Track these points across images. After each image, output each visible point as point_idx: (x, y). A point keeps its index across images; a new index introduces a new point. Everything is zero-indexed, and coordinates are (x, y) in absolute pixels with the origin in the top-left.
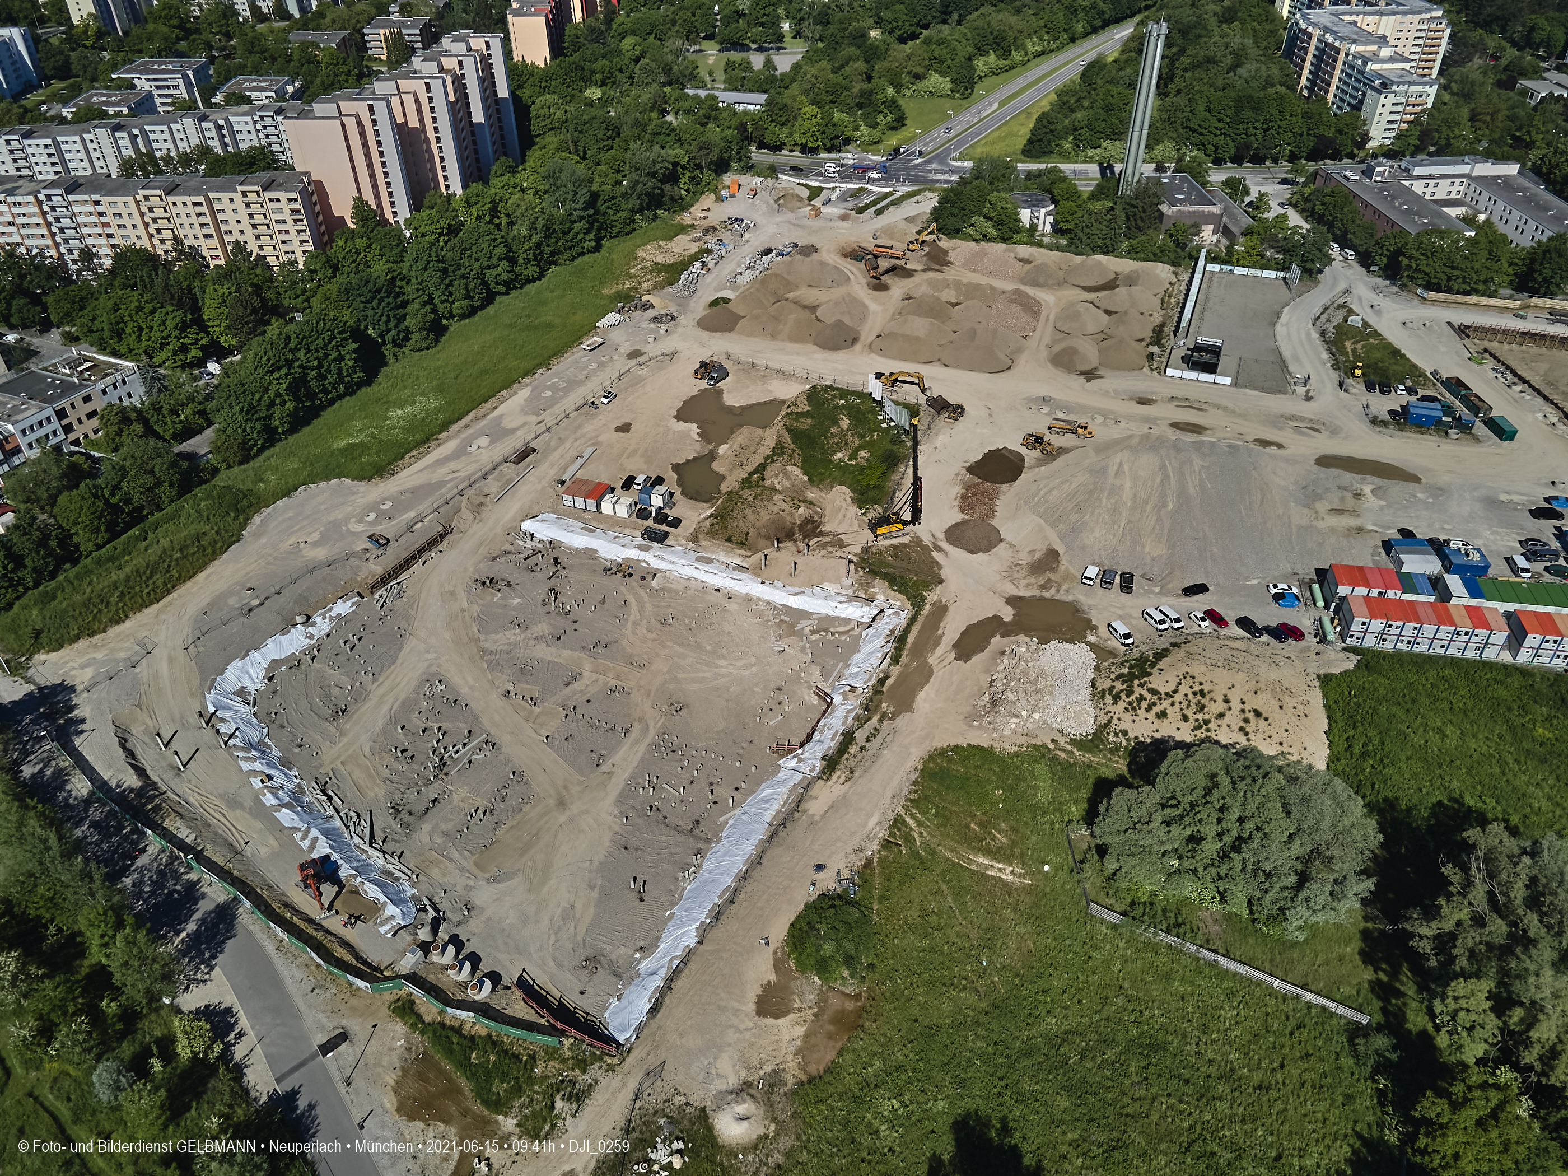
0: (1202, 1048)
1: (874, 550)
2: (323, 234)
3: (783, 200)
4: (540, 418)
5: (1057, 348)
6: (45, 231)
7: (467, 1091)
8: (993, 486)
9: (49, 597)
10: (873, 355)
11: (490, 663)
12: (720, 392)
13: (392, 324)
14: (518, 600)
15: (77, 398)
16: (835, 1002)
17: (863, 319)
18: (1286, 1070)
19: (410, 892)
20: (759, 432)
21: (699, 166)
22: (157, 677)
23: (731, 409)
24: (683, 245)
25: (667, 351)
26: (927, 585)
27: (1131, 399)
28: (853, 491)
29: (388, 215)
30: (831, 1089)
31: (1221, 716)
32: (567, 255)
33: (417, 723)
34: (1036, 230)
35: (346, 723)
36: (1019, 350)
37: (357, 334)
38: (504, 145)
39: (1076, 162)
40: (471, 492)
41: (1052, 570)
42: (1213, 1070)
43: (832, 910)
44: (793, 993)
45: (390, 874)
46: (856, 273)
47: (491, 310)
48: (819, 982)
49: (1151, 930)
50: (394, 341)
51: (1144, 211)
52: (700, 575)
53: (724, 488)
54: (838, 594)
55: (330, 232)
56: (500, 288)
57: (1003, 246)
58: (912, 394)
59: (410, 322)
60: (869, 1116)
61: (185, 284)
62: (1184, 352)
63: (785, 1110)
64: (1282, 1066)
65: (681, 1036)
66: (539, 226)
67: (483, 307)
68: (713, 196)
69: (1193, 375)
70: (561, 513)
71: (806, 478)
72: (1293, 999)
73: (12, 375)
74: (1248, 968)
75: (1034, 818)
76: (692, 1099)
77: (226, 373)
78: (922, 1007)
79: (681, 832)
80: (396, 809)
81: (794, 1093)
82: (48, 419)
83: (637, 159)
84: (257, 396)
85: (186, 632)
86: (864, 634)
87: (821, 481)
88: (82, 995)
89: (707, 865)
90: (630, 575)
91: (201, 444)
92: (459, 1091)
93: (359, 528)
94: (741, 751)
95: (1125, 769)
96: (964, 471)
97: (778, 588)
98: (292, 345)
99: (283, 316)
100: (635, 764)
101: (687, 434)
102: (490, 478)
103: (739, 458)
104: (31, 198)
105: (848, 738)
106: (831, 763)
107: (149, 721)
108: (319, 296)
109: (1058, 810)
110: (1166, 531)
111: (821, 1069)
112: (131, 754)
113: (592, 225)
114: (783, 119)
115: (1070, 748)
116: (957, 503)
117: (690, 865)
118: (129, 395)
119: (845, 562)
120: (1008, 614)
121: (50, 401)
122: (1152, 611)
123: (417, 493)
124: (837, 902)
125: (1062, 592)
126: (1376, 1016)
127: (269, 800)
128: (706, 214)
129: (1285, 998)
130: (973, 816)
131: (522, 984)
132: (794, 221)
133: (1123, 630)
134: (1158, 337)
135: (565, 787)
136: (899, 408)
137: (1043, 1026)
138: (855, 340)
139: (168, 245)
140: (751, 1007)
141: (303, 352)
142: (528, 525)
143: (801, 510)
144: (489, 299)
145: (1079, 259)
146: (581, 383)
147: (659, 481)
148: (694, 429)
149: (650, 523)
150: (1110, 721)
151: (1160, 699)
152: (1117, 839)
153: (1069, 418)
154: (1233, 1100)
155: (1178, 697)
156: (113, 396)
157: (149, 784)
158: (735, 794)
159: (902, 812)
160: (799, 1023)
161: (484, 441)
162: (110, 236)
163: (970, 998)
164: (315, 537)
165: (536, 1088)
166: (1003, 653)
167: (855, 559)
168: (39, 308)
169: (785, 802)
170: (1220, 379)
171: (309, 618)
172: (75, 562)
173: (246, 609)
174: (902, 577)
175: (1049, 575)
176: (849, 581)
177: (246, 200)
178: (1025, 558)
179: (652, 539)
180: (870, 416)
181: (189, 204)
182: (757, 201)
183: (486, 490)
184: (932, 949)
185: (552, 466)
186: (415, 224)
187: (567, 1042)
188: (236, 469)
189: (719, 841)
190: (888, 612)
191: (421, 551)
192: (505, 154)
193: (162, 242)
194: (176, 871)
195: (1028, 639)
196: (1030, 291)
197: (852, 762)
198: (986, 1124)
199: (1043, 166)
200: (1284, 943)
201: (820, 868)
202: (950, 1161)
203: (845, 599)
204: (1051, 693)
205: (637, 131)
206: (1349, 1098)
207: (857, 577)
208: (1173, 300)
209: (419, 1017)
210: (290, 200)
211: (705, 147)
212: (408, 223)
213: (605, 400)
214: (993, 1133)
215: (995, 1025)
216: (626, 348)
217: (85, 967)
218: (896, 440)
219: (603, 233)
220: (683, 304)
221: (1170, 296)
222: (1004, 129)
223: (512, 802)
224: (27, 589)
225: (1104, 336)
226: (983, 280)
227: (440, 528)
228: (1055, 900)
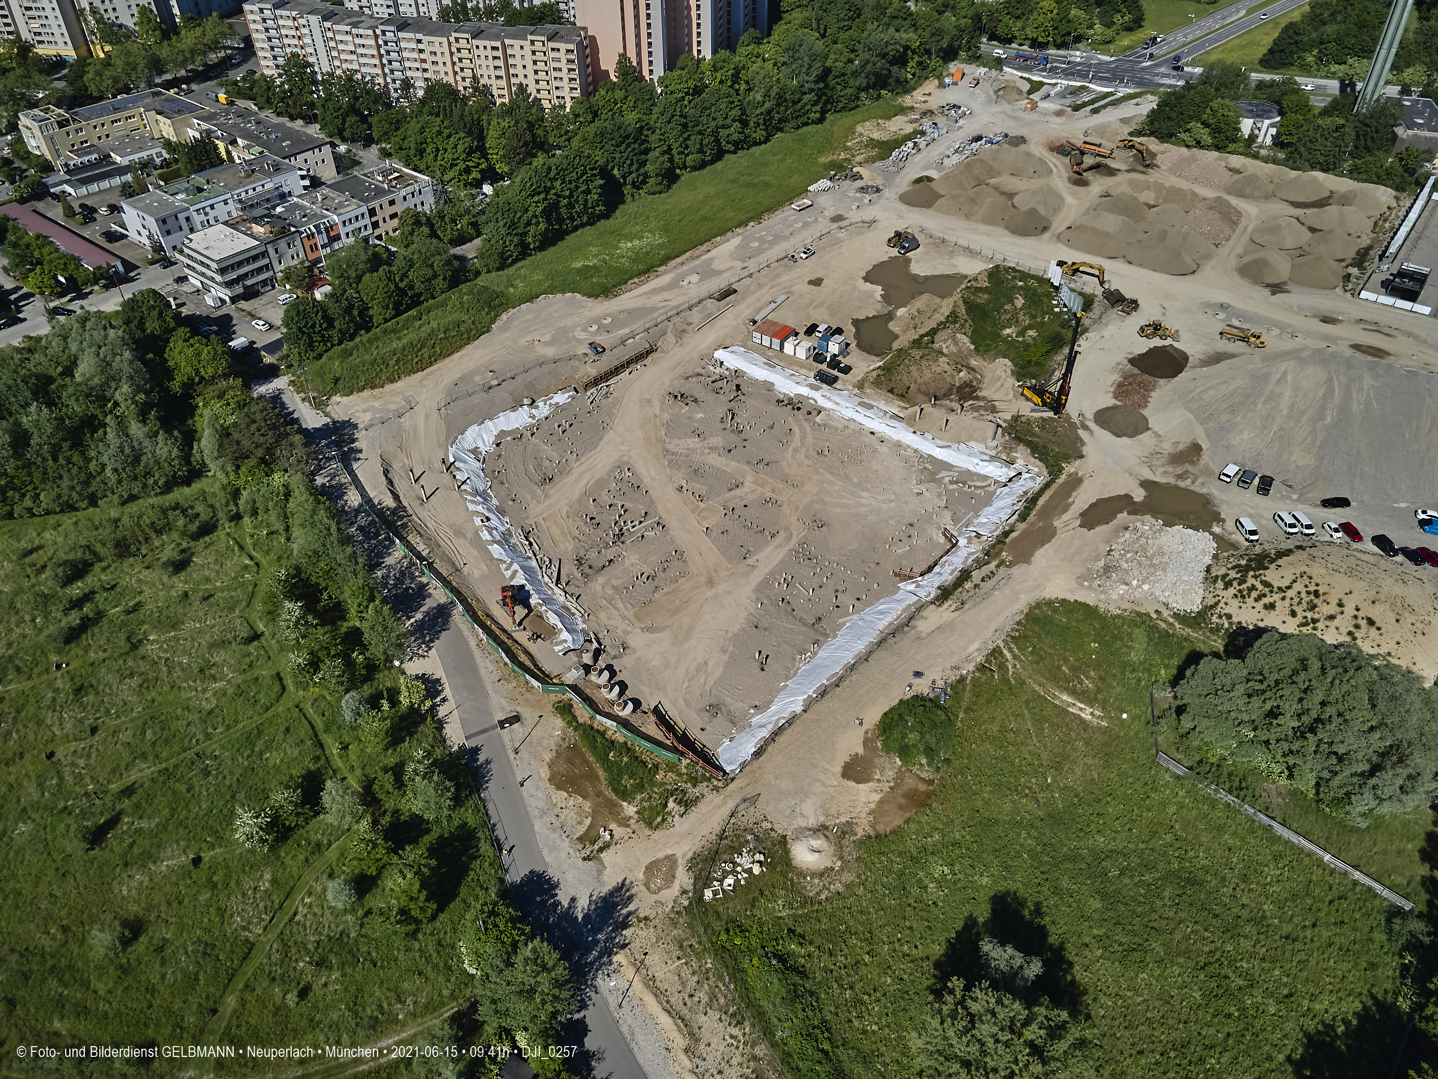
0: (1238, 893)
1: (1024, 419)
2: (590, 84)
3: (1003, 92)
4: (745, 265)
5: (1247, 259)
6: (377, 62)
7: (602, 779)
8: (1151, 379)
9: (347, 354)
10: (1060, 245)
11: (670, 462)
12: (909, 261)
13: (634, 167)
14: (701, 415)
15: (385, 200)
16: (910, 782)
17: (1057, 210)
18: (1316, 930)
19: (581, 626)
20: (937, 300)
21: (928, 52)
22: (415, 428)
23: (915, 277)
24: (899, 125)
25: (867, 219)
26: (1067, 458)
27: (1315, 316)
28: (1015, 364)
29: (646, 73)
30: (893, 847)
31: (1332, 617)
32: (793, 123)
33: (606, 499)
34: (1254, 142)
35: (551, 489)
36: (1208, 257)
37: (605, 173)
38: (754, 18)
39: (1316, 77)
40: (677, 319)
41: (1192, 463)
42: (1245, 913)
43: (922, 708)
44: (875, 767)
45: (568, 609)
46: (1060, 167)
47: (719, 165)
48: (899, 763)
49: (1213, 787)
50: (633, 183)
51: (1377, 132)
52: (860, 418)
53: (896, 345)
54: (982, 453)
55: (595, 83)
56: (731, 147)
57: (1216, 154)
58: (1091, 285)
59: (649, 168)
60: (921, 874)
61: (476, 116)
62: (1386, 276)
63: (851, 854)
64: (1314, 925)
65: (777, 778)
66: (773, 94)
67: (713, 162)
68: (936, 82)
69: (1389, 300)
70: (750, 347)
71: (972, 347)
72: (1340, 874)
73: (339, 178)
74: (1301, 839)
75: (1123, 673)
76: (776, 827)
77: (497, 194)
78: (987, 803)
79: (805, 624)
80: (579, 562)
81: (860, 843)
82: (363, 215)
83: (872, 39)
84: (519, 215)
85: (440, 397)
86: (999, 491)
87: (986, 351)
88: (340, 644)
89: (821, 654)
90: (799, 409)
91: (469, 250)
92: (597, 777)
93: (582, 336)
94: (868, 570)
95: (1222, 648)
96: (1125, 362)
97: (927, 440)
98: (552, 175)
99: (547, 152)
100: (775, 563)
101: (871, 294)
102: (695, 310)
103: (914, 321)
104: (370, 32)
105: (965, 575)
106: (945, 593)
107: (405, 460)
108: (578, 137)
109: (1149, 671)
110: (1318, 443)
111: (888, 830)
112: (390, 482)
113: (820, 98)
114: (1019, 12)
115: (1171, 620)
116: (1112, 389)
117: (807, 651)
118: (422, 204)
119: (993, 426)
120: (1139, 495)
121: (366, 200)
122: (1284, 515)
123: (634, 314)
124: (928, 704)
125: (1197, 483)
126: (1420, 906)
127: (485, 535)
128: (927, 98)
129: (1332, 872)
130: (1066, 660)
131: (656, 711)
132: (1009, 112)
133: (1250, 526)
134: (1361, 259)
135: (715, 571)
136: (1073, 295)
137: (1091, 841)
138: (1045, 229)
139: (468, 83)
140: (838, 769)
141: (559, 182)
142: (719, 354)
143: (962, 374)
144: (719, 155)
145: (1294, 174)
146: (785, 238)
147: (839, 331)
148: (878, 290)
149: (824, 367)
150: (1217, 604)
151: (1271, 592)
152: (1197, 701)
153: (1246, 326)
154: (1258, 941)
155: (1290, 593)
156: (411, 203)
157: (400, 507)
158: (857, 603)
159: (1002, 645)
160: (876, 791)
161: (694, 278)
162: (425, 70)
163: (1032, 806)
164: (548, 338)
165: (655, 789)
166: (1126, 528)
167: (1004, 425)
168: (365, 126)
169: (898, 617)
170: (1418, 308)
171: (534, 401)
172: (368, 330)
173: (487, 386)
174: (1045, 447)
175: (1188, 467)
176: (995, 443)
177: (533, 48)
178: (1167, 448)
179: (823, 381)
180: (1045, 300)
181: (489, 48)
182: (977, 90)
183: (690, 320)
184: (1004, 759)
185: (749, 307)
186: (667, 82)
187: (685, 762)
188: (494, 274)
189: (835, 636)
190: (1025, 476)
191: (629, 363)
192: (754, 26)
193: (464, 79)
194: (413, 574)
195: (1153, 520)
196: (1234, 201)
197: (965, 596)
198: (1022, 903)
199: (1277, 78)
200: (1345, 826)
201: (918, 674)
202: (984, 924)
203: (987, 458)
204: (1164, 570)
205: (875, 13)
206: (1373, 966)
207: (1003, 440)
208: (1387, 225)
209: (575, 718)
210: (568, 51)
211: (938, 33)
212: (661, 80)
213: (804, 256)
214: (1026, 913)
215: (1047, 831)
216: (830, 212)
217: (345, 627)
218: (1064, 325)
219: (829, 106)
220: (889, 178)
221: (1385, 220)
222: (1246, 37)
223: (671, 573)
224: (333, 345)
225: (1302, 252)
226: (1186, 185)
227: (647, 346)
228: (1126, 743)
